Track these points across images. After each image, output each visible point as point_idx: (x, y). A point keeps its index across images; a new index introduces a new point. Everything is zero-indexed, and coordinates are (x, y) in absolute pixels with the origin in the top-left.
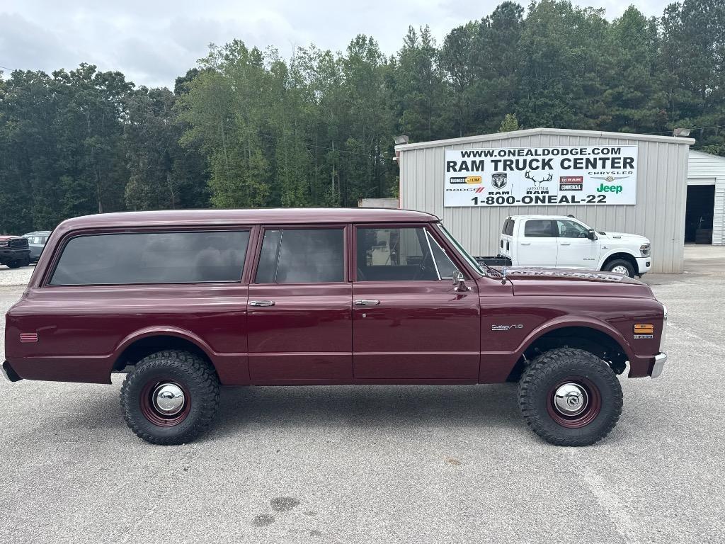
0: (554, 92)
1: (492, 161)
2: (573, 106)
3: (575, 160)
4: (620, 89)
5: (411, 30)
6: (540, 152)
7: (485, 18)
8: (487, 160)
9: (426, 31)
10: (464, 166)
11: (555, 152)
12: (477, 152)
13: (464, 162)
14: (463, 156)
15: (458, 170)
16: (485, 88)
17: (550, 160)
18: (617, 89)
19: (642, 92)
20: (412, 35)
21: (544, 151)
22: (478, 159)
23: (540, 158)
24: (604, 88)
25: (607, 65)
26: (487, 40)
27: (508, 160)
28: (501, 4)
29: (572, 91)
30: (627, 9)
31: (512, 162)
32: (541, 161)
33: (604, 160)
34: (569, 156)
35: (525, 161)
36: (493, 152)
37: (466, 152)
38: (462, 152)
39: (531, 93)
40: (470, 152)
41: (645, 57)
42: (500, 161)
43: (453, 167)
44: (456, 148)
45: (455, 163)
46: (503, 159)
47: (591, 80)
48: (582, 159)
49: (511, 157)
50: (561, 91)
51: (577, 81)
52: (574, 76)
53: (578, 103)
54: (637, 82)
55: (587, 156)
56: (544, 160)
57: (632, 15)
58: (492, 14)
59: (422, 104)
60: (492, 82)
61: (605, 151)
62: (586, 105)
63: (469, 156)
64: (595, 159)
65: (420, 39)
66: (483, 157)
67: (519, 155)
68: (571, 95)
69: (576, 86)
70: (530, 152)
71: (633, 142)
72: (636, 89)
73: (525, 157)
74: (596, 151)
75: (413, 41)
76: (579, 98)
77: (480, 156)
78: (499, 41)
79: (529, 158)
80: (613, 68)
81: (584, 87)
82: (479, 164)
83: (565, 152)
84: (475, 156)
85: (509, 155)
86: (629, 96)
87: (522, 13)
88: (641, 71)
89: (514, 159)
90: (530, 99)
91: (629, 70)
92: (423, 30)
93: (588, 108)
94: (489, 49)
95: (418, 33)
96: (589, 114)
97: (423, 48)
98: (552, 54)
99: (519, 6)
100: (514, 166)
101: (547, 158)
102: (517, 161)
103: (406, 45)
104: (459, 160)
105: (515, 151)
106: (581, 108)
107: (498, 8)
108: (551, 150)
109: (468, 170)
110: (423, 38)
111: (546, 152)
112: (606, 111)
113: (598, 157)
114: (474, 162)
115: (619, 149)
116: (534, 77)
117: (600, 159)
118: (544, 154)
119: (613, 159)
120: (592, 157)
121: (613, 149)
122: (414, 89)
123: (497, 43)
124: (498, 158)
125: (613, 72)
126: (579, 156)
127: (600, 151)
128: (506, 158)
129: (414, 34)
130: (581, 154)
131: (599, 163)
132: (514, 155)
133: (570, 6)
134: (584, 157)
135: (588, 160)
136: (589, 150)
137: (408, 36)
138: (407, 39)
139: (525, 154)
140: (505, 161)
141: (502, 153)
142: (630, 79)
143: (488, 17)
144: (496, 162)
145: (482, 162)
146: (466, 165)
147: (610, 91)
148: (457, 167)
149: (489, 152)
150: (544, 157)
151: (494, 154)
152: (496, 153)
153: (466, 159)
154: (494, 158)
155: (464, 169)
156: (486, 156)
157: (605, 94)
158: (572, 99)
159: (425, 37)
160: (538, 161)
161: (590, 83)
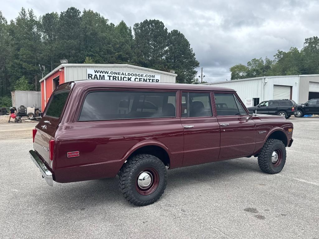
0: (95, 50)
1: (108, 76)
2: (103, 58)
3: (140, 79)
4: (121, 53)
5: (23, 10)
6: (127, 74)
7: (63, 12)
8: (106, 75)
9: (31, 11)
10: (96, 77)
11: (132, 75)
12: (102, 71)
13: (96, 75)
14: (95, 72)
15: (93, 78)
16: (65, 44)
17: (131, 78)
18: (120, 53)
19: (129, 56)
20: (23, 12)
21: (128, 74)
22: (102, 74)
23: (127, 77)
24: (115, 52)
25: (116, 43)
26: (65, 22)
27: (115, 76)
28: (70, 7)
29: (103, 51)
30: (121, 22)
31: (116, 77)
32: (127, 78)
33: (150, 80)
34: (137, 77)
35: (121, 77)
36: (108, 72)
37: (97, 71)
38: (95, 71)
39: (86, 49)
40: (98, 71)
41: (129, 42)
42: (111, 76)
43: (91, 77)
44: (92, 68)
45: (92, 75)
46: (112, 75)
47: (110, 47)
48: (142, 79)
49: (116, 75)
50: (98, 50)
51: (105, 47)
52: (103, 45)
53: (106, 56)
54: (127, 51)
55: (144, 78)
56: (128, 78)
57: (123, 24)
58: (66, 11)
59: (31, 46)
60: (68, 42)
61: (150, 76)
62: (108, 58)
63: (98, 73)
64: (146, 79)
65: (28, 15)
66: (104, 74)
67: (119, 75)
68: (102, 53)
69: (104, 49)
70: (123, 74)
71: (159, 74)
72: (127, 54)
73: (121, 76)
74: (147, 76)
75: (24, 15)
76: (105, 55)
77: (103, 73)
78: (70, 24)
79: (123, 76)
80: (118, 44)
81: (107, 50)
82: (103, 77)
83: (136, 75)
84: (100, 73)
85: (115, 74)
86: (124, 56)
87: (80, 14)
88: (128, 47)
89: (117, 76)
90: (85, 52)
91: (124, 46)
92: (30, 11)
93: (109, 59)
94: (66, 26)
95: (27, 12)
96: (110, 61)
97: (30, 20)
98: (95, 34)
99: (78, 10)
100: (117, 79)
101: (129, 77)
102: (118, 77)
103: (20, 16)
104: (94, 74)
105: (117, 73)
106: (107, 59)
107: (69, 9)
108: (131, 74)
109: (98, 79)
110: (30, 14)
111: (129, 75)
112: (116, 61)
113: (147, 78)
114: (100, 76)
115: (154, 76)
116: (86, 42)
117: (148, 79)
118: (128, 75)
119: (153, 80)
120: (145, 78)
121: (152, 76)
122: (26, 38)
123: (70, 25)
124: (110, 75)
125: (118, 46)
126: (141, 77)
127: (148, 76)
128: (114, 75)
129: (25, 12)
130: (142, 77)
131: (148, 81)
132: (117, 74)
133: (100, 15)
134: (143, 78)
135: (144, 79)
136: (144, 75)
137: (21, 12)
138: (21, 14)
139: (121, 74)
140: (113, 77)
141: (112, 73)
142: (124, 50)
143: (64, 12)
144: (110, 77)
145: (104, 76)
146: (97, 76)
147: (117, 53)
148: (93, 77)
149: (106, 72)
150: (128, 76)
151: (109, 73)
152: (109, 72)
153: (96, 73)
154: (108, 75)
155: (96, 78)
156: (105, 73)
157: (115, 54)
158: (103, 54)
159: (31, 14)
160: (126, 78)
161: (110, 49)
